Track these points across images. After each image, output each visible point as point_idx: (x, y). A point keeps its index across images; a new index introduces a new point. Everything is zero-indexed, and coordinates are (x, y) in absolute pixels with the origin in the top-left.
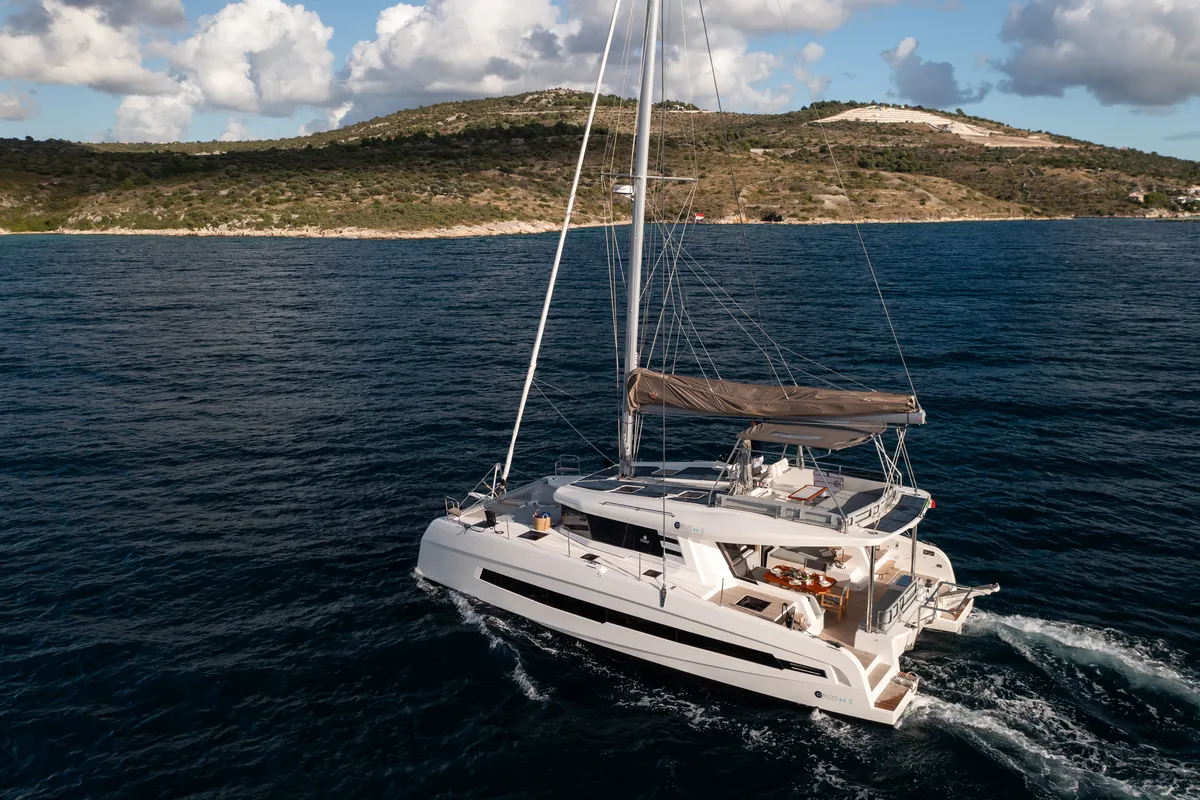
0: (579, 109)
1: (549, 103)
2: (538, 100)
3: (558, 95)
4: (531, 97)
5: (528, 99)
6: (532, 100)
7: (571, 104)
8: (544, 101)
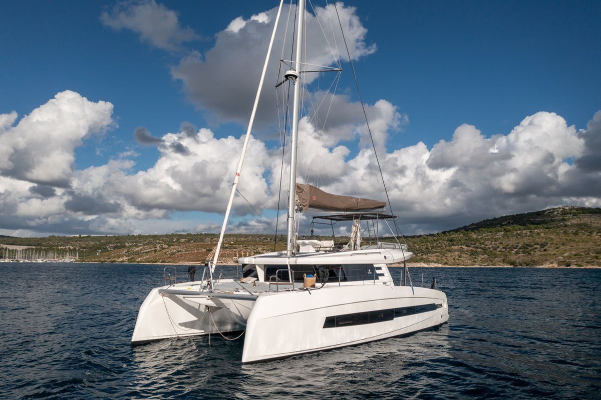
0: (574, 216)
1: (559, 213)
2: (552, 212)
3: (564, 209)
4: (549, 211)
5: (546, 212)
6: (549, 212)
7: (571, 214)
8: (556, 213)
